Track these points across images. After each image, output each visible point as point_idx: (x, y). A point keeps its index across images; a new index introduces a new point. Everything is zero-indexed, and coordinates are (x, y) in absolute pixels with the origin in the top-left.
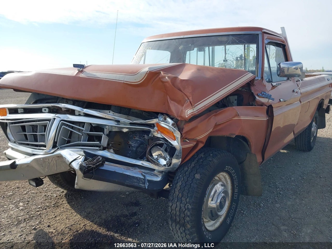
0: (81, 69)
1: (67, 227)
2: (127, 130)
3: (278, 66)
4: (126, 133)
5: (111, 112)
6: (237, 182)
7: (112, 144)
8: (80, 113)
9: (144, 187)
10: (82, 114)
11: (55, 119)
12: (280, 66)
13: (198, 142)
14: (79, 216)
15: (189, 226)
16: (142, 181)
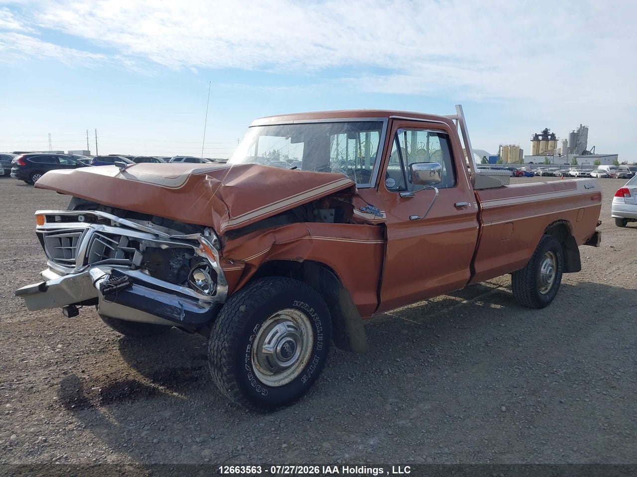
0: (124, 169)
1: (105, 375)
2: (167, 246)
3: (409, 168)
4: (166, 249)
5: (150, 223)
6: (320, 326)
7: (147, 263)
8: (115, 223)
9: (179, 319)
10: (118, 225)
11: (89, 229)
12: (411, 168)
13: (248, 266)
14: (126, 364)
15: (225, 370)
16: (177, 311)
